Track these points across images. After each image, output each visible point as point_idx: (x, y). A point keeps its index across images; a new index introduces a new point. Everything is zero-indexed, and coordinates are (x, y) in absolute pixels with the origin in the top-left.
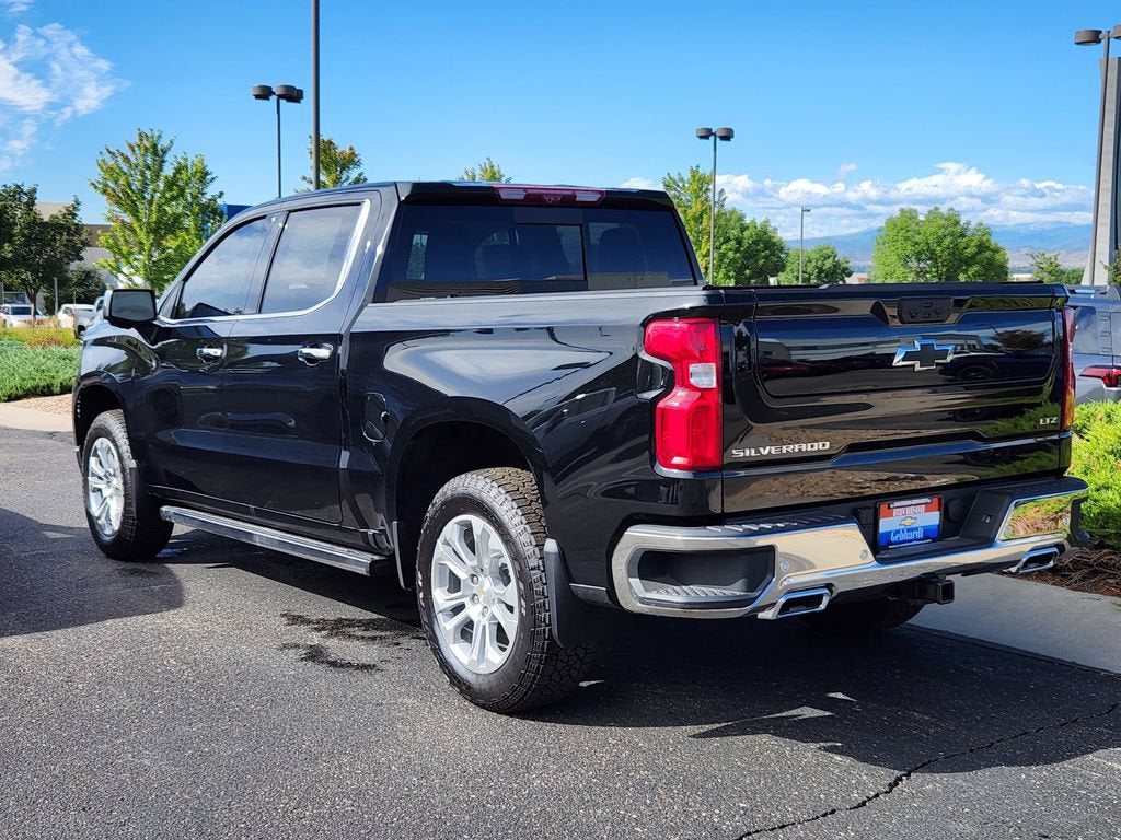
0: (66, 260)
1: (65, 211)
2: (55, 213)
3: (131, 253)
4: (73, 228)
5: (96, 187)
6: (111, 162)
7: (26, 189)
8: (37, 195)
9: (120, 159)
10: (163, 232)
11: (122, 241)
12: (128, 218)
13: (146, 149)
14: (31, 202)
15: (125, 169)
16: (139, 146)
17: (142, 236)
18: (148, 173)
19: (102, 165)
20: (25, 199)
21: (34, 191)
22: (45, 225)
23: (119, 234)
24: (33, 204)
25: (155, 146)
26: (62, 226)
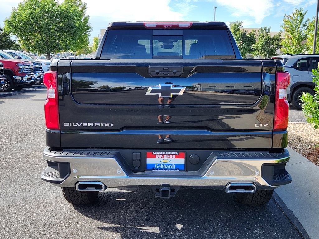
0: (276, 49)
1: (277, 35)
2: (275, 35)
3: (289, 46)
4: (279, 39)
5: (282, 27)
6: (287, 19)
7: (267, 28)
8: (270, 30)
9: (289, 18)
10: (300, 40)
11: (287, 43)
12: (291, 36)
13: (298, 15)
14: (269, 32)
15: (291, 21)
16: (295, 14)
17: (294, 41)
18: (298, 22)
19: (284, 20)
20: (267, 31)
21: (270, 29)
22: (271, 39)
23: (287, 41)
24: (269, 33)
25: (301, 14)
26: (276, 39)
